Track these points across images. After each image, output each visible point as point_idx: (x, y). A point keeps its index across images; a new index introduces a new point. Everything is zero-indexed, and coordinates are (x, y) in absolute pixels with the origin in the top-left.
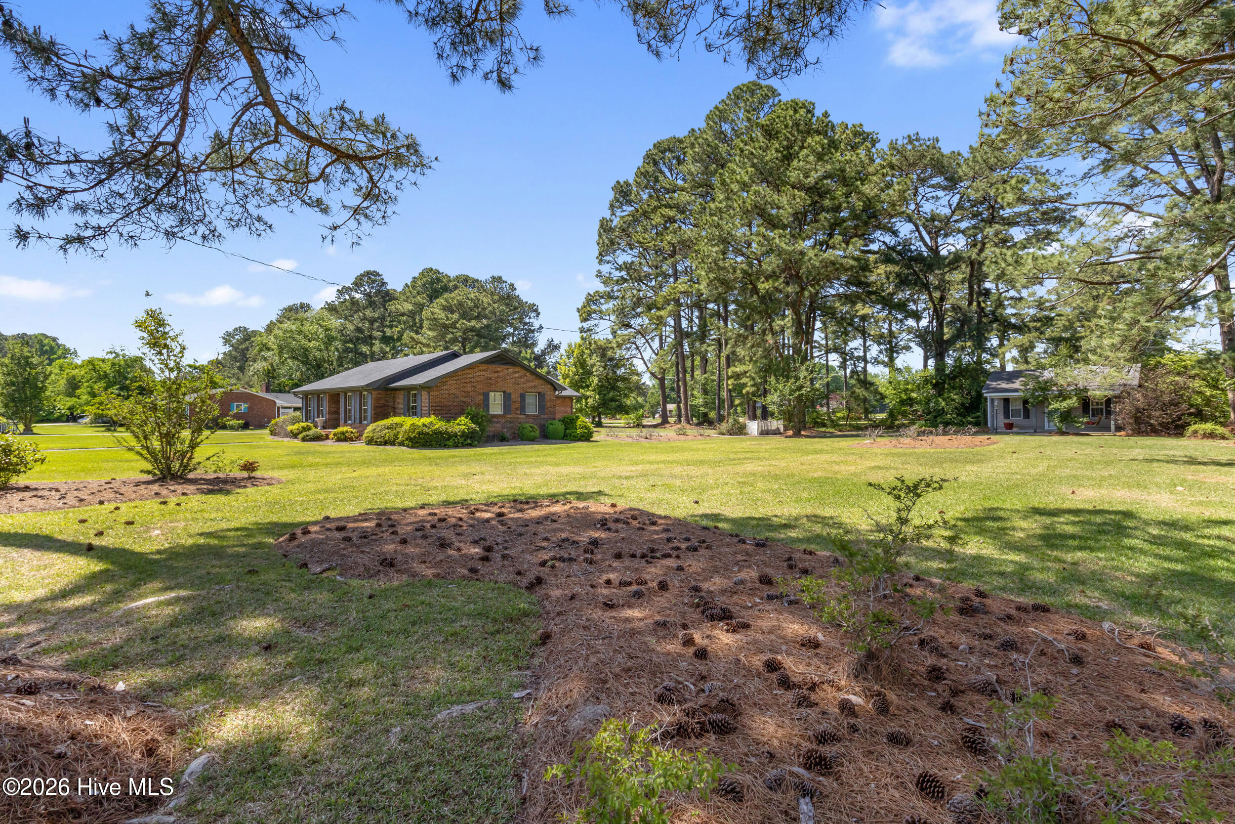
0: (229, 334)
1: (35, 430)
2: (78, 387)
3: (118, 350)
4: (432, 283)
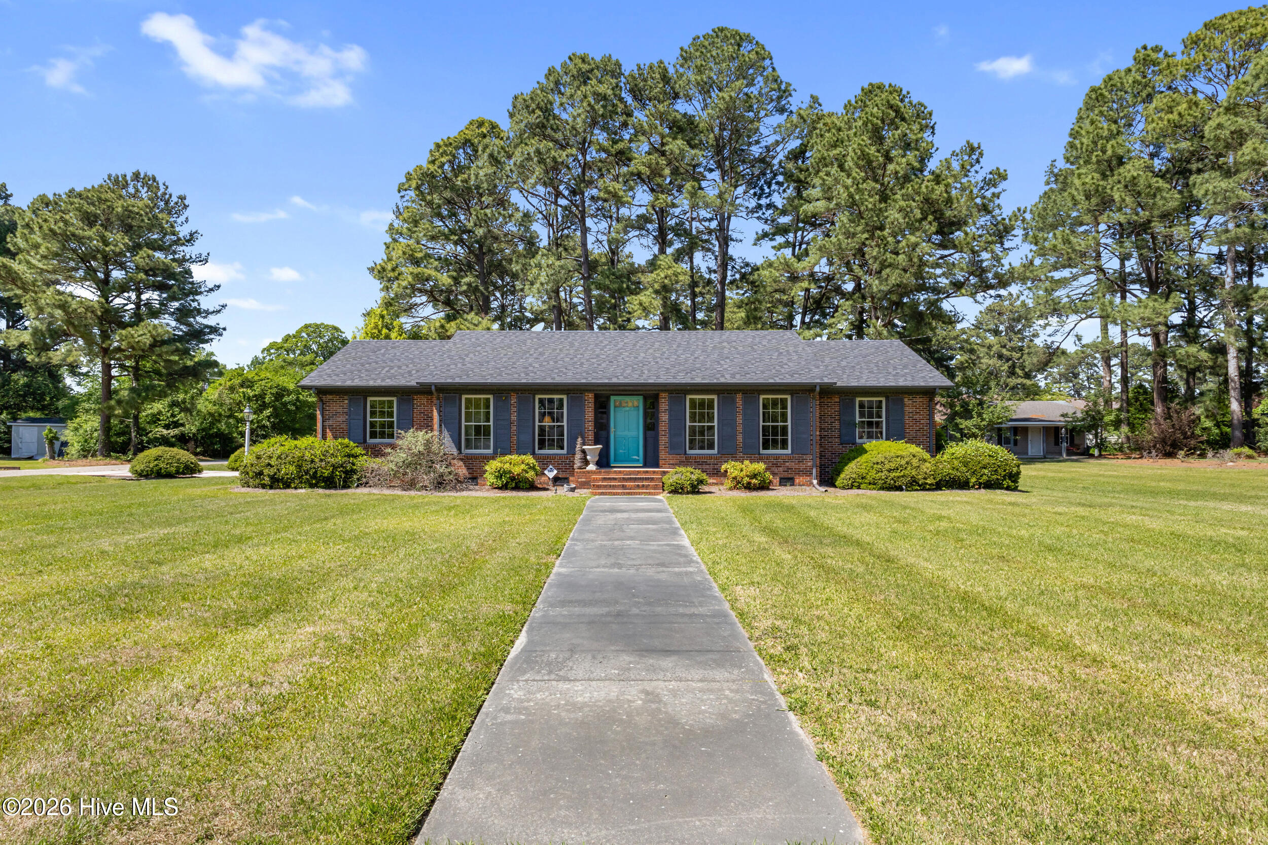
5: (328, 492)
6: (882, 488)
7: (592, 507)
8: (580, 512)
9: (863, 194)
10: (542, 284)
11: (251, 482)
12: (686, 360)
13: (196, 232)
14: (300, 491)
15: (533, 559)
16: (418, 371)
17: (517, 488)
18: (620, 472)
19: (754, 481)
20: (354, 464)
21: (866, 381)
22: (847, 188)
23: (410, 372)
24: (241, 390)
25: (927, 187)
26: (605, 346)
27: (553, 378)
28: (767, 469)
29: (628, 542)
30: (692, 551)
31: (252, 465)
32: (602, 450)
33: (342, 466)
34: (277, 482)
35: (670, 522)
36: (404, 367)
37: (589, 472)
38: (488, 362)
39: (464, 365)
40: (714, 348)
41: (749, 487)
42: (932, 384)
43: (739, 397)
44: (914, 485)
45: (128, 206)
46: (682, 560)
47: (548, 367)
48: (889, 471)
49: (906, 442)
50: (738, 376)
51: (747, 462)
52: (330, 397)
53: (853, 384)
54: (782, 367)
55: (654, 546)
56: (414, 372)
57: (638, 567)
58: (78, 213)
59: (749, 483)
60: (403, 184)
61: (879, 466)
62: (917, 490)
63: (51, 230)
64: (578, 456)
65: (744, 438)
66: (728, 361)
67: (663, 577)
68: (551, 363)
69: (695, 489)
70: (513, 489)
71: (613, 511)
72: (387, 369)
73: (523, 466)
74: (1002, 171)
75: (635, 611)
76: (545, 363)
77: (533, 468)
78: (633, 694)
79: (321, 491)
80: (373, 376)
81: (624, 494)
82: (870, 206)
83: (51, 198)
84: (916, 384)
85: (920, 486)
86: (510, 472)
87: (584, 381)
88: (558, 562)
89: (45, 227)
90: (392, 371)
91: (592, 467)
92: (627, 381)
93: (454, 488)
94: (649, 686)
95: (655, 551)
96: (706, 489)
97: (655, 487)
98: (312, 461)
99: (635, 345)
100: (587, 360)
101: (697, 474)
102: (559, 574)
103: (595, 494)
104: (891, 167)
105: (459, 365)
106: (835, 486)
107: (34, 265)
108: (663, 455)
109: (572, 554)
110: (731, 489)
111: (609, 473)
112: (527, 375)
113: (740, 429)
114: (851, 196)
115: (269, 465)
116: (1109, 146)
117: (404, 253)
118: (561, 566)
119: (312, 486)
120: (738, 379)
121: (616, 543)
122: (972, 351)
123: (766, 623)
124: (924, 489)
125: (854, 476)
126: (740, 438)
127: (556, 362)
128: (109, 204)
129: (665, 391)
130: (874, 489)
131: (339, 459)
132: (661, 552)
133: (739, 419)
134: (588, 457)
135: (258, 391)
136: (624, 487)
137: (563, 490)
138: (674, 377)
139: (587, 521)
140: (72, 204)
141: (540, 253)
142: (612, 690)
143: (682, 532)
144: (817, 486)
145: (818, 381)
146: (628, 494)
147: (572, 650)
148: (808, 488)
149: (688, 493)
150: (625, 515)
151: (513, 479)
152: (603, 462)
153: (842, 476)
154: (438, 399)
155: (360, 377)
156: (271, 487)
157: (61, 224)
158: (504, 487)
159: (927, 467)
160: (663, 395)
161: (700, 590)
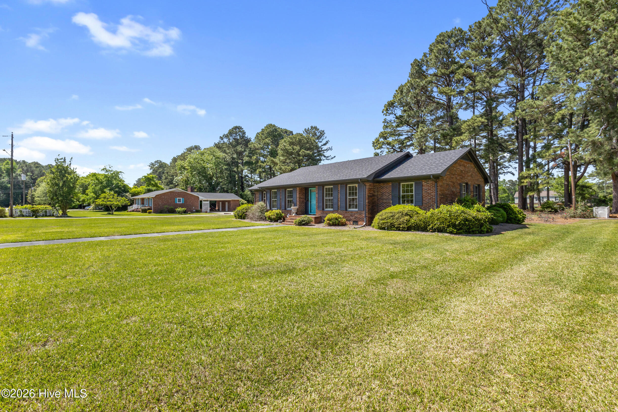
0: (152, 164)
1: (69, 214)
2: (87, 189)
3: (108, 168)
4: (273, 131)
42: (429, 173)
43: (339, 186)
44: (392, 227)
48: (382, 220)
51: (334, 214)
53: (391, 177)
61: (380, 217)
62: (394, 230)
84: (421, 174)
85: (396, 228)
91: (294, 215)
108: (316, 210)
113: (339, 200)
120: (335, 179)
126: (339, 204)
133: (339, 196)
134: (293, 211)
144: (365, 226)
148: (360, 227)
159: (404, 219)
160: (317, 187)
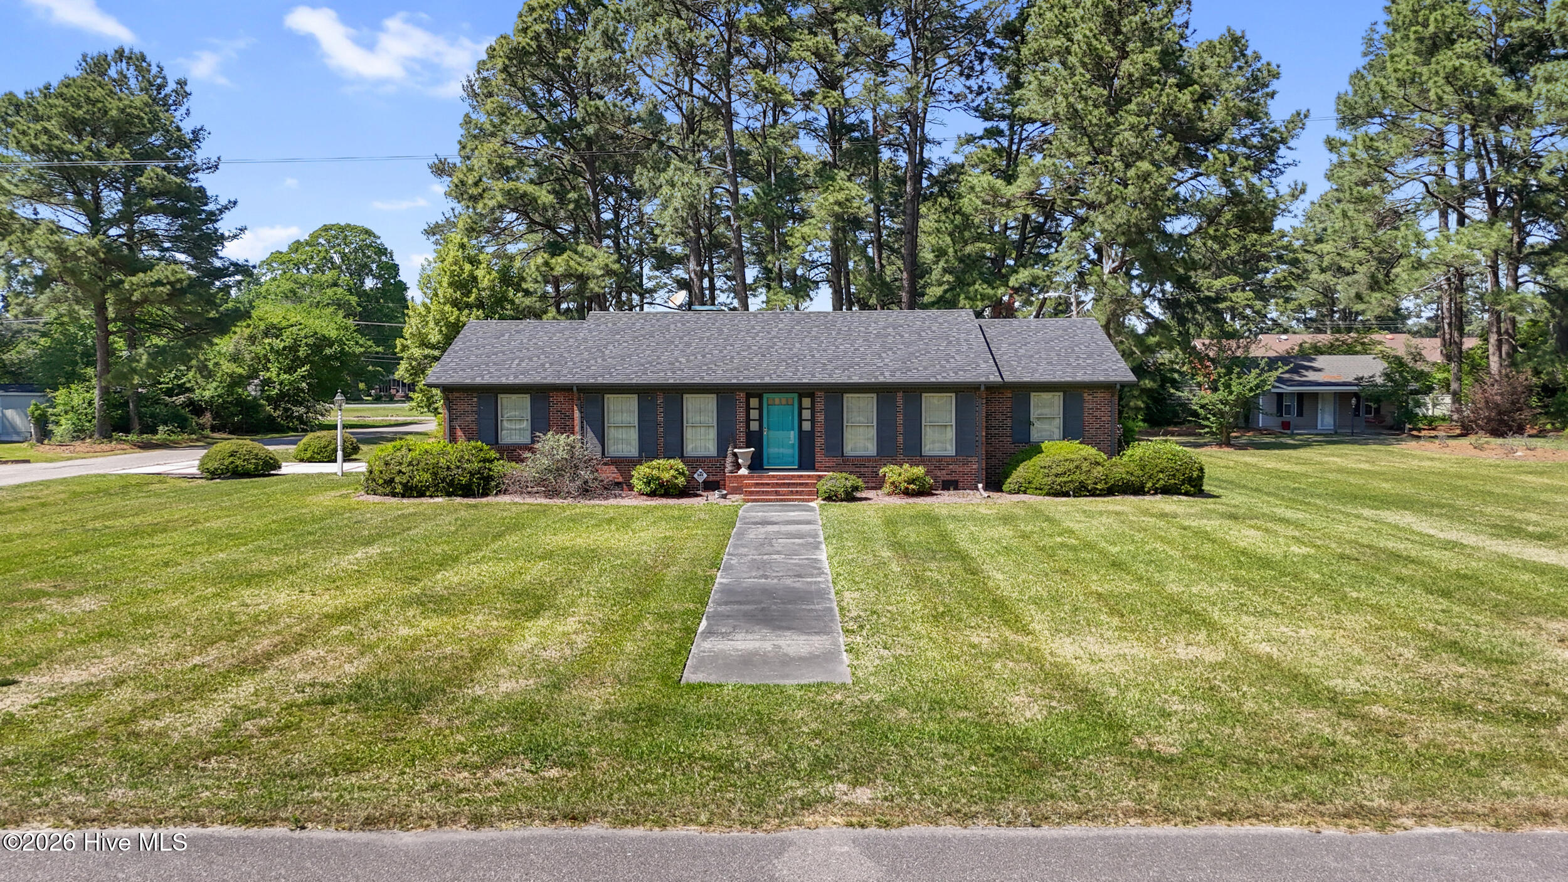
5: (466, 501)
6: (1048, 494)
7: (745, 518)
8: (733, 525)
9: (1086, 103)
10: (676, 210)
11: (380, 490)
12: (845, 352)
13: (201, 129)
14: (436, 500)
15: (700, 573)
16: (551, 364)
17: (667, 494)
18: (773, 476)
19: (912, 486)
20: (490, 469)
21: (1042, 375)
22: (1066, 97)
23: (543, 365)
24: (267, 341)
25: (1168, 95)
26: (757, 334)
27: (702, 378)
28: (927, 473)
29: (775, 557)
30: (826, 564)
31: (381, 472)
32: (754, 453)
33: (479, 473)
34: (411, 491)
35: (816, 536)
36: (535, 359)
37: (740, 476)
38: (630, 356)
39: (604, 360)
40: (878, 335)
41: (907, 493)
42: (1112, 379)
43: (900, 394)
44: (1082, 490)
45: (125, 107)
46: (815, 572)
47: (696, 362)
48: (1057, 475)
49: (1081, 443)
50: (898, 374)
51: (906, 466)
52: (457, 395)
53: (1025, 380)
54: (948, 362)
55: (795, 560)
56: (547, 365)
57: (779, 578)
58: (61, 120)
59: (907, 488)
60: (484, 63)
61: (1046, 471)
62: (1085, 496)
63: (32, 146)
64: (729, 459)
65: (905, 440)
66: (890, 353)
67: (797, 585)
68: (699, 357)
69: (850, 497)
70: (662, 496)
71: (765, 523)
72: (516, 362)
73: (672, 472)
74: (1274, 66)
75: (774, 607)
76: (692, 358)
77: (683, 474)
78: (768, 646)
79: (458, 500)
80: (504, 371)
81: (777, 500)
82: (1094, 121)
83: (21, 96)
84: (1095, 379)
85: (1089, 491)
86: (658, 478)
87: (734, 381)
88: (719, 574)
89: (24, 143)
90: (524, 364)
91: (743, 471)
92: (780, 381)
93: (600, 496)
94: (776, 643)
95: (796, 565)
96: (864, 495)
97: (810, 493)
98: (448, 468)
99: (790, 331)
100: (738, 353)
101: (853, 480)
102: (721, 583)
103: (748, 501)
104: (1125, 66)
105: (599, 361)
106: (1002, 491)
107: (9, 191)
108: (819, 457)
109: (728, 568)
110: (889, 494)
111: (761, 477)
112: (674, 373)
113: (901, 429)
114: (1070, 106)
115: (400, 471)
116: (1432, 18)
117: (490, 162)
118: (722, 577)
119: (449, 494)
120: (899, 378)
121: (765, 557)
122: (1295, 262)
123: (854, 614)
124: (1093, 495)
125: (1021, 480)
126: (900, 439)
127: (704, 356)
128: (100, 105)
129: (821, 390)
130: (1040, 495)
131: (476, 465)
132: (800, 565)
133: (900, 419)
134: (740, 461)
135: (288, 342)
136: (777, 493)
137: (714, 496)
138: (830, 376)
139: (741, 534)
140: (51, 106)
141: (672, 166)
142: (757, 644)
143: (823, 546)
144: (982, 491)
145: (983, 379)
146: (781, 500)
147: (734, 627)
148: (971, 492)
149: (842, 500)
150: (775, 528)
151: (661, 485)
152: (756, 464)
153: (1009, 480)
154: (579, 399)
155: (490, 373)
156: (403, 496)
157: (44, 138)
158: (652, 494)
159: (1098, 471)
160: (819, 394)
161: (822, 594)
